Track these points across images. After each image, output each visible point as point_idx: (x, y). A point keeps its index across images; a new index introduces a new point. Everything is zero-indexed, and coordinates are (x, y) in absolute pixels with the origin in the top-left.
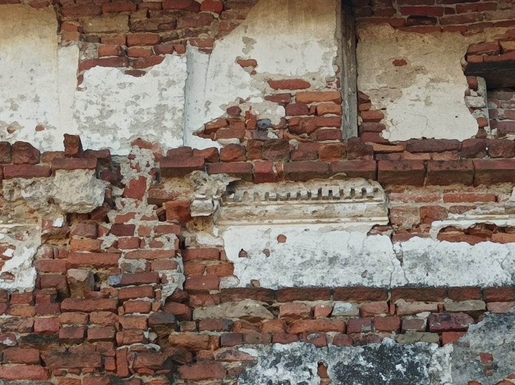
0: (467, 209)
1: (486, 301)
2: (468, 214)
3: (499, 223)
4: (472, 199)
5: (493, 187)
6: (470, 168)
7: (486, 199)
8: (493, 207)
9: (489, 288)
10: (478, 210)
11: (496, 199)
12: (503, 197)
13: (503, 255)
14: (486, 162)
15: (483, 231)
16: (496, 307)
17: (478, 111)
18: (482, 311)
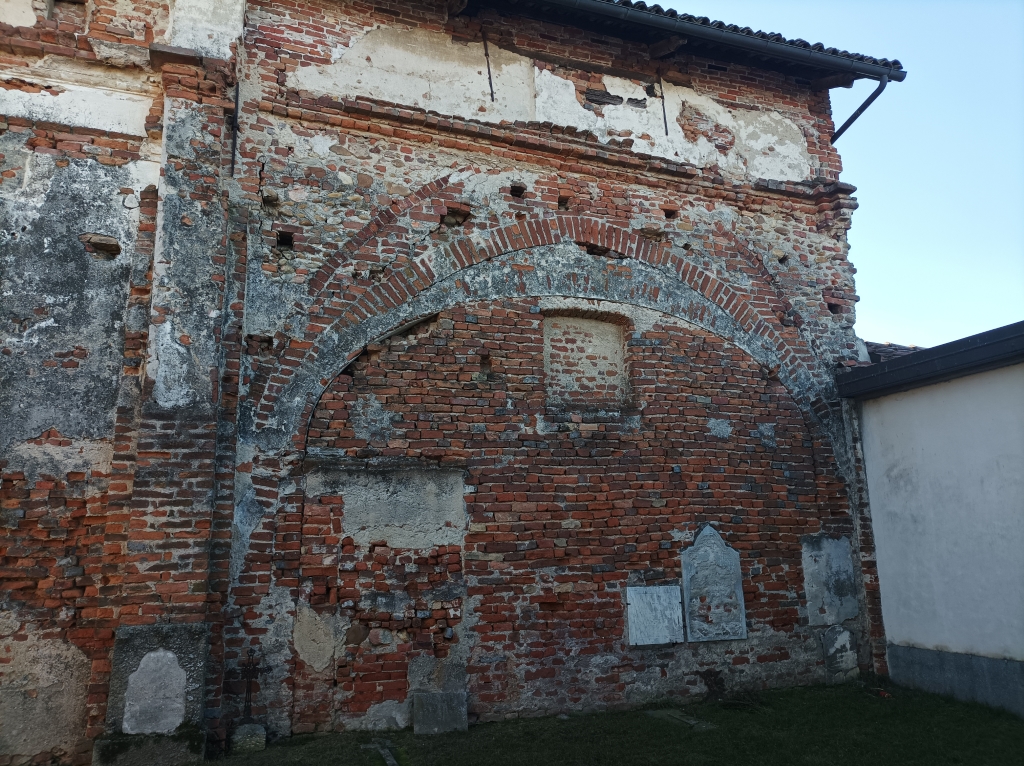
0: (6, 67)
1: (9, 124)
2: (7, 71)
3: (27, 80)
4: (11, 62)
5: (26, 58)
6: (7, 42)
7: (21, 64)
8: (23, 69)
9: (12, 117)
10: (13, 70)
11: (27, 66)
12: (31, 64)
13: (26, 100)
14: (18, 41)
15: (18, 83)
16: (14, 128)
17: (39, 12)
18: (5, 130)
